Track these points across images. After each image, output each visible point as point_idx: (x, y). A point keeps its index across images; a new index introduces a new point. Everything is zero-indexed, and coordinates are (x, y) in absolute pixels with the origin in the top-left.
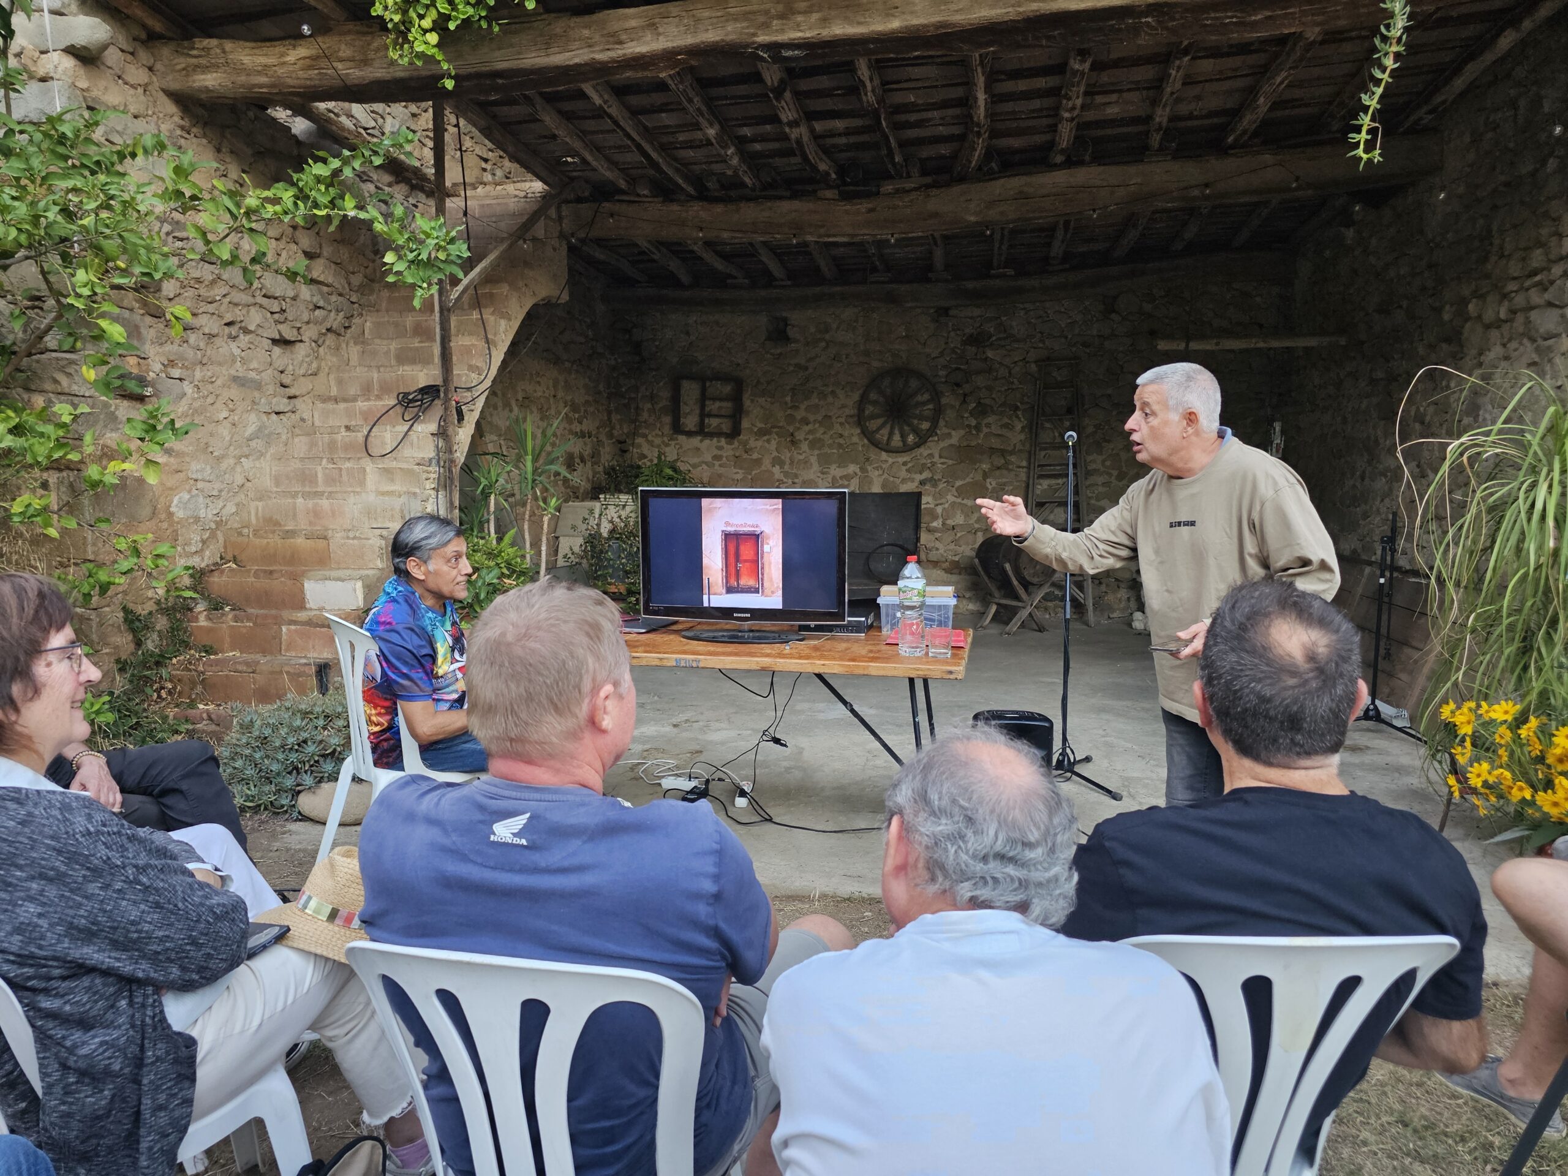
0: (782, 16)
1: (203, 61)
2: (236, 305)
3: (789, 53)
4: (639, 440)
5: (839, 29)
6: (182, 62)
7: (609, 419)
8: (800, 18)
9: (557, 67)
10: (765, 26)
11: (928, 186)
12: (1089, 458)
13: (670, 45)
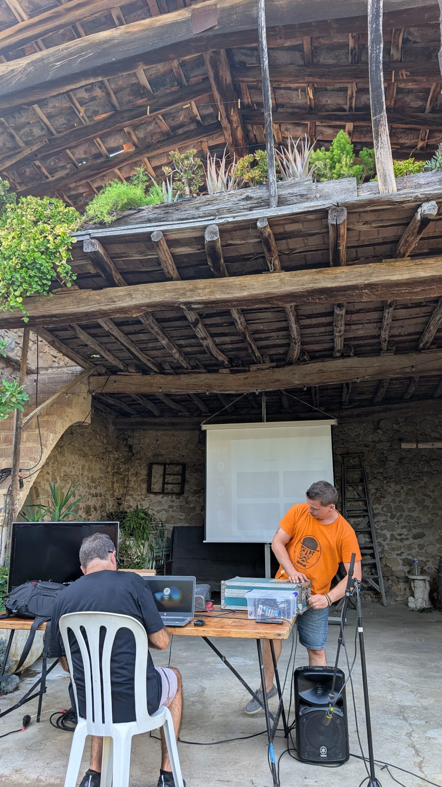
0: (192, 290)
3: (196, 306)
4: (128, 498)
5: (219, 296)
7: (113, 486)
8: (200, 291)
9: (83, 313)
10: (184, 294)
11: (274, 367)
12: (374, 507)
13: (138, 303)
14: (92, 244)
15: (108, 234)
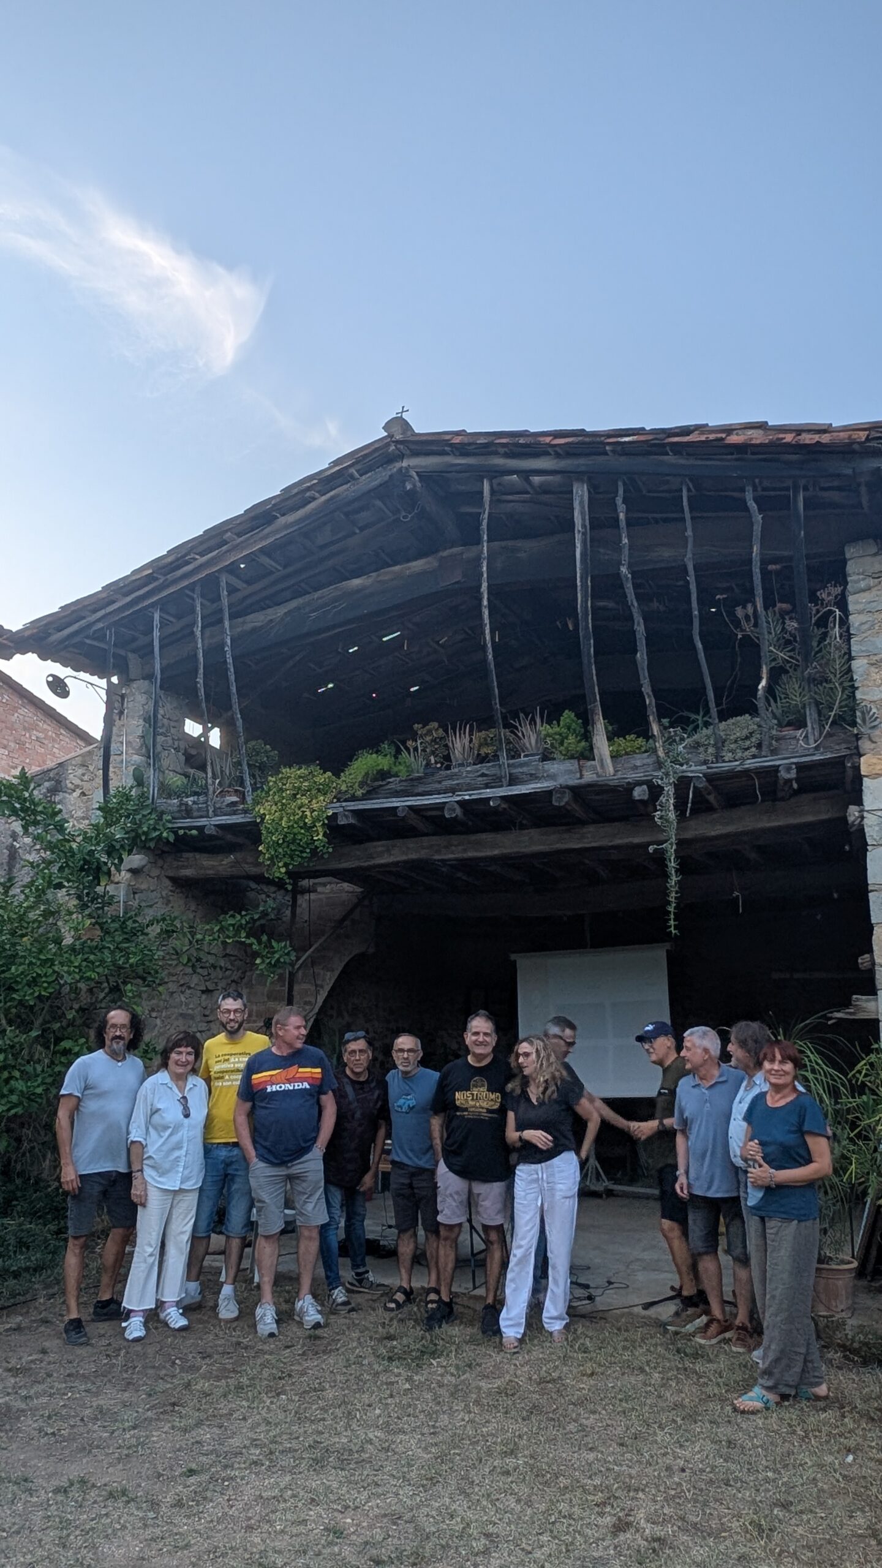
0: (446, 847)
1: (186, 864)
2: (186, 974)
3: (451, 864)
5: (471, 854)
6: (175, 864)
8: (453, 848)
10: (438, 852)
11: (584, 886)
13: (395, 860)
14: (346, 816)
15: (361, 807)
